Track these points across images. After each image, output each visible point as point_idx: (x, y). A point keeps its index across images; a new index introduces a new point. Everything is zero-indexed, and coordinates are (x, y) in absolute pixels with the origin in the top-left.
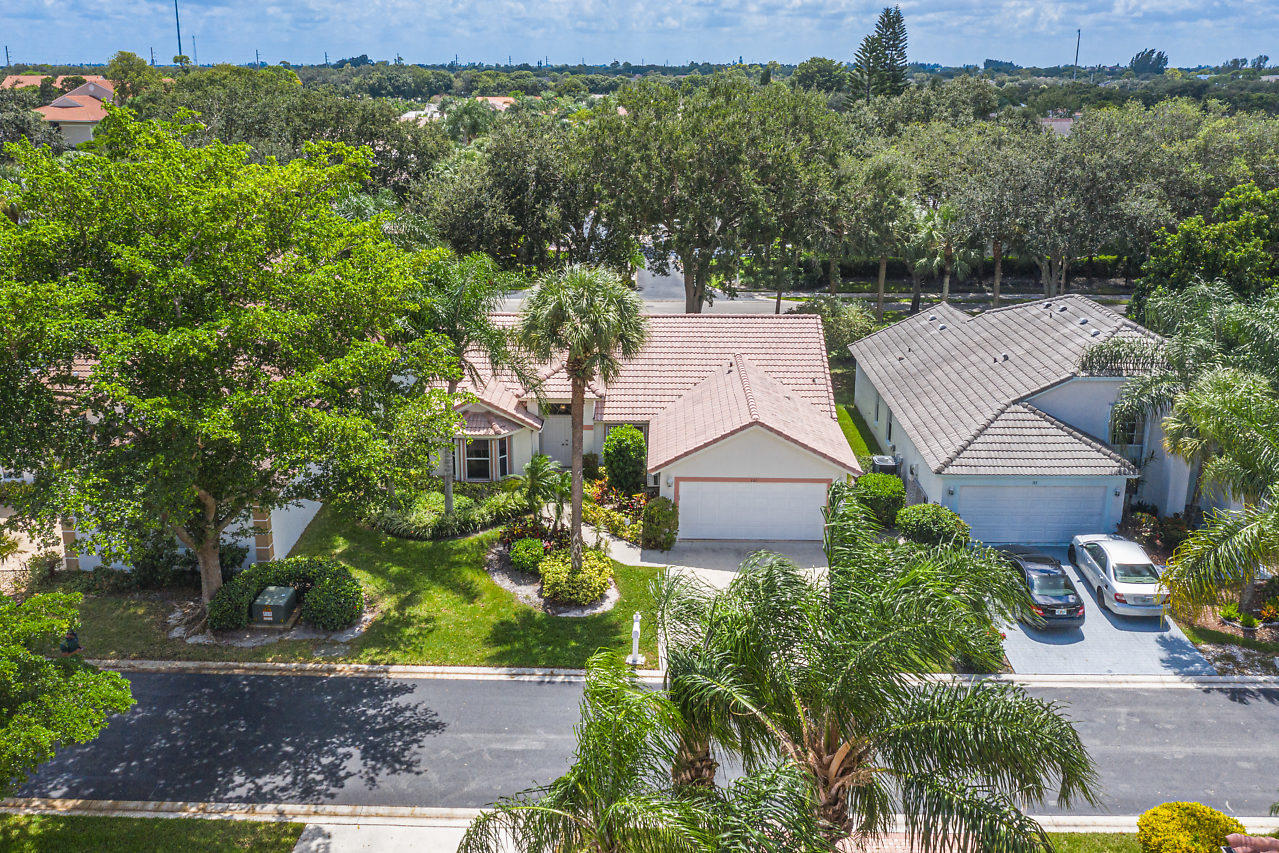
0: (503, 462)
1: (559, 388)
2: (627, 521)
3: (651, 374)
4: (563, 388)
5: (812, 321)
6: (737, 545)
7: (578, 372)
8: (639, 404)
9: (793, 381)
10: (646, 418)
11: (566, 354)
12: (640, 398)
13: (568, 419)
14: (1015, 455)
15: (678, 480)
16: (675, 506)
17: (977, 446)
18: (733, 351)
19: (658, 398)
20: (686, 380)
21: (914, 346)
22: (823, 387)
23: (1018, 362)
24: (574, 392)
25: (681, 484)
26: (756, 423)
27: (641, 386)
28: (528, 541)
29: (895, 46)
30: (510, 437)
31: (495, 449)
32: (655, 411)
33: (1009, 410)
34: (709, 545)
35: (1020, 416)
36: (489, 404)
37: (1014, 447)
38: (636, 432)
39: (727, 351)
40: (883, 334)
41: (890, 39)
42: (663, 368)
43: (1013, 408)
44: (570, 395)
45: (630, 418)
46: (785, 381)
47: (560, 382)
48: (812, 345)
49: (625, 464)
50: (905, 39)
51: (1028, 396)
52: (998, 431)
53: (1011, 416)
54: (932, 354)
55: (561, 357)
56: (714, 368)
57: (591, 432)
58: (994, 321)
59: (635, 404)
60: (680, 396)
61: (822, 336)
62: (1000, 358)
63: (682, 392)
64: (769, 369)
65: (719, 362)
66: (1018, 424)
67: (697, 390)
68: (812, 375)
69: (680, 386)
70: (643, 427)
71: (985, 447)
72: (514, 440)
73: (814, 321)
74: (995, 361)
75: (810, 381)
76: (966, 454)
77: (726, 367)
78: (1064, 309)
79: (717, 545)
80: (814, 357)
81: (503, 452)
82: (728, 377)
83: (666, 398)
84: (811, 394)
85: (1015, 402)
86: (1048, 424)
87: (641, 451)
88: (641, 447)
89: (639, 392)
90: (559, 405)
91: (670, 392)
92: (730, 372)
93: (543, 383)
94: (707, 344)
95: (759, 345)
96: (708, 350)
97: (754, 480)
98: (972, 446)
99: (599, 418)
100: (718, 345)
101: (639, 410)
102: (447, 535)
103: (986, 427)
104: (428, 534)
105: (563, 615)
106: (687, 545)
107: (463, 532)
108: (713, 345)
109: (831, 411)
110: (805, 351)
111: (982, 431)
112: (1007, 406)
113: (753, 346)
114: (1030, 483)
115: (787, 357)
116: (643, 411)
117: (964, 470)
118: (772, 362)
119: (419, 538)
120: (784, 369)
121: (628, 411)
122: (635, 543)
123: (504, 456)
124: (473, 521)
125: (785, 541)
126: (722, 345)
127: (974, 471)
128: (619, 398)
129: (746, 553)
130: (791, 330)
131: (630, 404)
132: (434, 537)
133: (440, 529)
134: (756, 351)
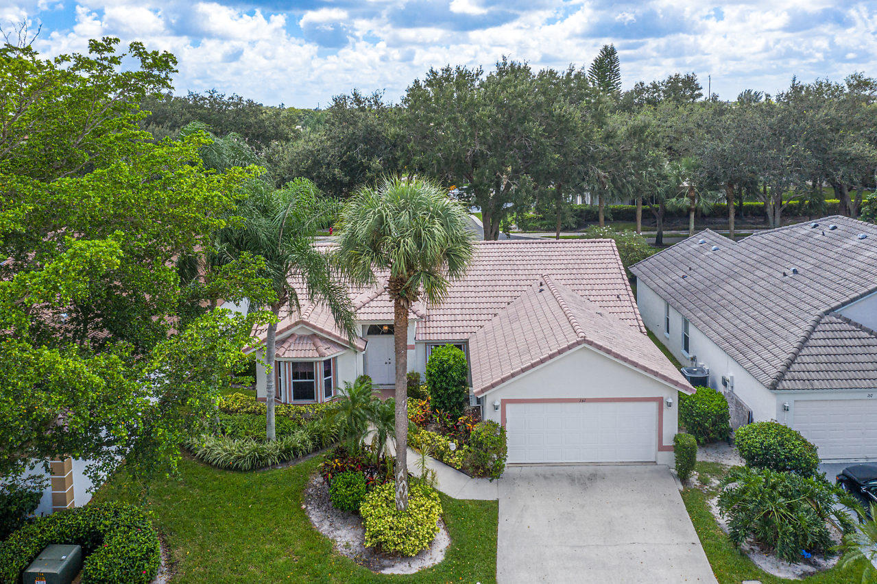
0: (328, 384)
1: (382, 309)
2: (453, 446)
3: (466, 294)
4: (385, 310)
5: (607, 244)
6: (569, 470)
7: (401, 292)
8: (457, 324)
9: (599, 298)
10: (465, 336)
11: (388, 273)
12: (458, 318)
13: (391, 339)
14: (846, 367)
15: (504, 402)
16: (503, 431)
17: (804, 359)
18: (540, 272)
19: (475, 317)
20: (499, 299)
21: (694, 266)
22: (627, 303)
23: (811, 275)
24: (397, 314)
25: (508, 407)
26: (585, 341)
27: (459, 306)
28: (349, 476)
29: (612, 69)
30: (335, 358)
31: (319, 370)
32: (474, 330)
33: (823, 321)
34: (540, 470)
35: (836, 327)
36: (314, 327)
37: (841, 358)
38: (457, 351)
39: (534, 272)
40: (658, 257)
42: (477, 289)
43: (827, 319)
44: (392, 316)
45: (450, 337)
46: (592, 298)
47: (382, 304)
48: (610, 265)
49: (447, 384)
50: (618, 65)
51: (837, 307)
52: (820, 342)
53: (827, 327)
54: (714, 271)
55: (382, 277)
56: (525, 288)
57: (414, 351)
58: (764, 241)
59: (454, 324)
60: (495, 315)
61: (618, 258)
62: (788, 272)
63: (497, 311)
64: (575, 287)
65: (529, 282)
66: (837, 335)
67: (511, 309)
68: (616, 292)
69: (495, 305)
70: (462, 345)
71: (812, 359)
72: (339, 361)
73: (609, 244)
74: (785, 275)
75: (614, 298)
76: (796, 367)
77: (536, 286)
78: (835, 228)
79: (547, 470)
80: (614, 276)
81: (327, 373)
82: (540, 296)
83: (483, 317)
84: (617, 310)
85: (827, 313)
86: (867, 335)
87: (465, 371)
88: (464, 367)
89: (457, 312)
90: (382, 326)
91: (485, 311)
92: (541, 291)
93: (367, 305)
94: (515, 267)
95: (563, 266)
96: (517, 272)
97: (583, 401)
98: (798, 358)
99: (420, 337)
100: (526, 267)
101: (457, 330)
102: (267, 465)
103: (807, 339)
104: (247, 465)
105: (387, 572)
106: (516, 470)
107: (283, 461)
108: (521, 267)
109: (639, 326)
110: (605, 271)
111: (804, 343)
112: (821, 317)
113: (557, 267)
114: (865, 396)
115: (590, 276)
116: (461, 330)
117: (799, 385)
118: (577, 282)
119: (238, 469)
120: (589, 287)
121: (446, 330)
122: (463, 470)
123: (329, 377)
124: (295, 448)
125: (617, 464)
126: (529, 267)
127: (809, 385)
128: (438, 318)
129: (579, 480)
130: (590, 253)
131: (449, 324)
132: (254, 468)
133: (261, 458)
134: (561, 272)
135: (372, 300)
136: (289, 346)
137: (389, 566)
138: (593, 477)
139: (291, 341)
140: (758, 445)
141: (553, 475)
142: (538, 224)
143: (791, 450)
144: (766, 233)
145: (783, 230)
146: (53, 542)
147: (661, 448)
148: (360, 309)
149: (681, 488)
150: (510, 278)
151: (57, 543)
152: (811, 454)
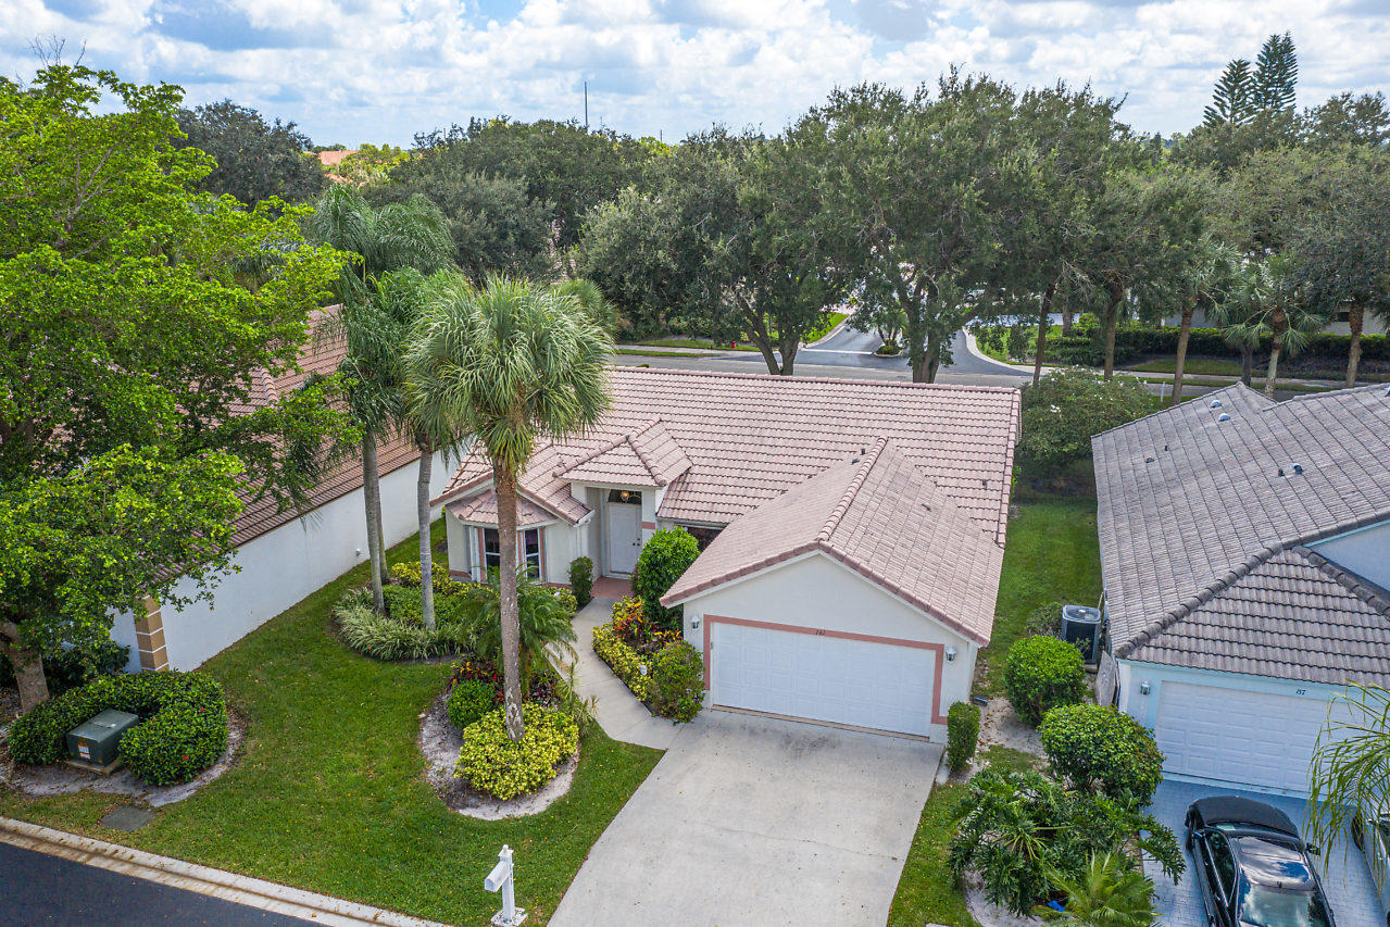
0: (534, 563)
1: (619, 468)
2: (644, 670)
3: (754, 457)
4: (616, 469)
5: (1006, 396)
6: (792, 727)
8: (724, 499)
9: (953, 482)
10: (727, 519)
12: (729, 490)
14: (1268, 639)
15: (708, 619)
17: (1202, 617)
19: (752, 492)
20: (799, 469)
21: (1175, 444)
22: (995, 495)
23: (1317, 479)
26: (818, 545)
28: (473, 686)
29: (1281, 80)
30: (543, 528)
31: (522, 543)
32: (743, 510)
33: (1274, 559)
34: (751, 720)
35: (1293, 571)
39: (869, 432)
41: (1275, 73)
43: (1283, 556)
46: (941, 481)
47: (619, 460)
48: (996, 432)
50: (1295, 73)
51: (1312, 538)
52: (1246, 594)
53: (1276, 570)
56: (845, 456)
57: (651, 532)
58: (1302, 412)
59: (719, 499)
60: (784, 491)
61: (1014, 420)
62: (1289, 469)
63: (788, 486)
64: (923, 462)
65: (855, 447)
66: (1287, 584)
67: (810, 486)
68: (984, 476)
69: (789, 478)
70: (710, 532)
71: (1216, 619)
72: (548, 533)
73: (1010, 397)
74: (1281, 473)
75: (978, 484)
76: (1180, 628)
77: (859, 453)
79: (761, 722)
80: (995, 449)
81: (533, 548)
82: (847, 470)
83: (764, 493)
84: (974, 503)
85: (1288, 547)
86: (1343, 591)
90: (619, 492)
91: (770, 485)
92: (854, 462)
93: (593, 460)
94: (844, 422)
95: (919, 427)
96: (843, 430)
97: (821, 633)
98: (1192, 615)
99: (664, 513)
100: (860, 423)
101: (720, 508)
102: (411, 658)
103: (1224, 585)
104: (387, 654)
105: (465, 812)
106: (719, 716)
107: (432, 656)
108: (853, 423)
109: (998, 532)
110: (983, 440)
111: (1216, 592)
112: (1273, 552)
113: (909, 427)
114: (1292, 690)
115: (955, 446)
116: (726, 508)
117: (1169, 656)
118: (930, 453)
119: (376, 657)
120: (945, 463)
121: (705, 507)
122: (646, 703)
123: (535, 554)
124: (452, 641)
125: (865, 730)
126: (865, 423)
127: (1187, 659)
128: (700, 488)
129: (797, 743)
130: (972, 409)
131: (712, 498)
132: (394, 659)
133: (403, 647)
134: (912, 435)
135: (603, 453)
136: (479, 506)
137: (472, 806)
138: (819, 744)
139: (483, 499)
140: (1061, 738)
141: (765, 731)
142: (1057, 353)
143: (1109, 755)
144: (1315, 398)
145: (1342, 394)
146: (113, 707)
147: (936, 719)
148: (582, 464)
149: (942, 779)
150: (830, 438)
151: (117, 709)
152: (1141, 765)
